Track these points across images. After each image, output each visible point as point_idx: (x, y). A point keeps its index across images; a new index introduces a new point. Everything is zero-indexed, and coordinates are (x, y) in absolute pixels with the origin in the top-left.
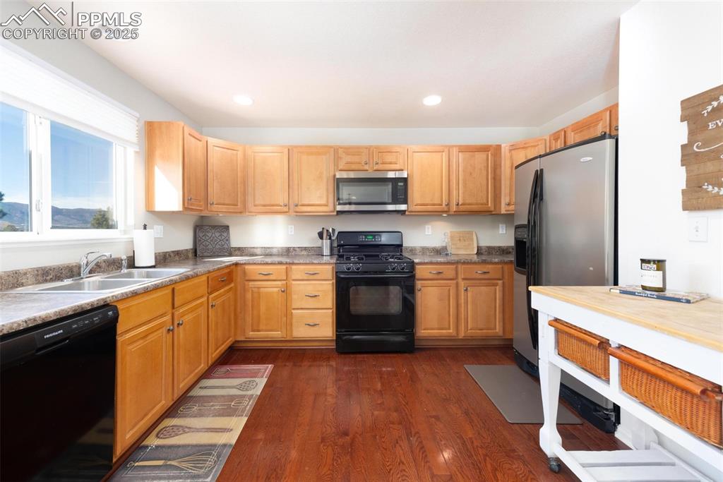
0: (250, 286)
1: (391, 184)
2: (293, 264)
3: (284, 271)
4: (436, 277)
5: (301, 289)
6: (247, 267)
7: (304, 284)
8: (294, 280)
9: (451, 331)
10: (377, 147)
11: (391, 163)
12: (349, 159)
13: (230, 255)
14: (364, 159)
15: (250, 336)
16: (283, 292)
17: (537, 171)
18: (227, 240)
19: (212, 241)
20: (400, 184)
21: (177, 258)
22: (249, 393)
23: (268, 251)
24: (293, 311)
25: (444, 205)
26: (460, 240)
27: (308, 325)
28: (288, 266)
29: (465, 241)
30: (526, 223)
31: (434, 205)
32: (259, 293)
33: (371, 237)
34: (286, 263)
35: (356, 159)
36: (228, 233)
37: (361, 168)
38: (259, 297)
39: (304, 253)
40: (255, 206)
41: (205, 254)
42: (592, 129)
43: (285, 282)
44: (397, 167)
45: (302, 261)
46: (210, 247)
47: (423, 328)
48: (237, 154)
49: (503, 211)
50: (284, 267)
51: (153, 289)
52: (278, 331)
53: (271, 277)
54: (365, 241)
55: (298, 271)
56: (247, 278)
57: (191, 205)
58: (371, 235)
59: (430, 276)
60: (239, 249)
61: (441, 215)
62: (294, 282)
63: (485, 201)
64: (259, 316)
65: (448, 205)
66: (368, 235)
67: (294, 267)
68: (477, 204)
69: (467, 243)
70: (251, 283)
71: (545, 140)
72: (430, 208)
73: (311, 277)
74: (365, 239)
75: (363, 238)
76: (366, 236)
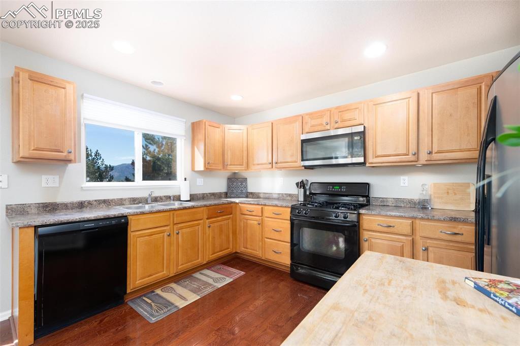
0: (243, 218)
1: (347, 139)
2: (265, 205)
3: (261, 210)
5: (271, 223)
6: (241, 205)
7: (272, 221)
8: (266, 217)
10: (337, 108)
11: (350, 120)
13: (247, 197)
14: (325, 120)
16: (259, 224)
18: (245, 187)
19: (236, 187)
20: (356, 138)
21: (213, 197)
22: (216, 284)
23: (267, 196)
24: (266, 240)
25: (410, 154)
26: (448, 193)
27: (275, 252)
28: (263, 206)
29: (455, 194)
31: (397, 155)
32: (247, 223)
33: (338, 188)
35: (319, 121)
36: (246, 183)
37: (323, 128)
38: (247, 226)
39: (289, 198)
40: (254, 165)
41: (232, 196)
43: (261, 218)
46: (235, 191)
48: (243, 132)
50: (260, 207)
51: (156, 212)
52: (257, 251)
53: (254, 213)
54: (332, 191)
55: (268, 211)
56: (241, 212)
57: (210, 166)
58: (338, 186)
60: (251, 193)
62: (266, 219)
63: (474, 146)
64: (247, 239)
65: (417, 154)
66: (336, 186)
67: (266, 208)
70: (243, 216)
72: (392, 158)
73: (276, 216)
74: (332, 189)
75: (330, 188)
76: (333, 187)
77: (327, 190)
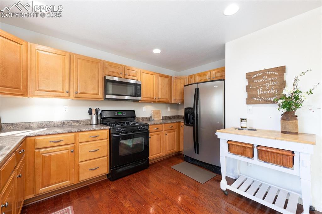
0: (41, 153)
1: (134, 86)
2: (81, 132)
3: (73, 137)
4: (155, 130)
5: (87, 147)
6: (37, 138)
7: (89, 144)
9: (161, 154)
10: (126, 66)
11: (133, 76)
12: (112, 69)
13: (1, 130)
14: (120, 71)
15: (40, 192)
16: (72, 152)
17: (196, 88)
20: (138, 87)
24: (80, 164)
25: (154, 98)
26: (156, 114)
27: (91, 170)
28: (76, 134)
29: (158, 114)
30: (193, 107)
31: (151, 98)
32: (49, 157)
33: (120, 113)
34: (75, 132)
35: (115, 70)
37: (118, 76)
39: (76, 124)
40: (37, 91)
42: (204, 77)
43: (73, 145)
44: (136, 78)
45: (87, 129)
47: (151, 155)
48: (20, 47)
49: (173, 102)
50: (73, 134)
52: (67, 180)
53: (61, 143)
54: (117, 115)
55: (83, 136)
56: (37, 147)
59: (154, 130)
61: (151, 103)
62: (80, 144)
63: (167, 98)
64: (49, 175)
65: (156, 98)
66: (119, 112)
67: (80, 134)
68: (165, 99)
69: (159, 115)
70: (41, 150)
71: (187, 77)
72: (149, 99)
73: (94, 139)
74: (117, 114)
75: (116, 114)
76: (118, 112)
77: (115, 115)
